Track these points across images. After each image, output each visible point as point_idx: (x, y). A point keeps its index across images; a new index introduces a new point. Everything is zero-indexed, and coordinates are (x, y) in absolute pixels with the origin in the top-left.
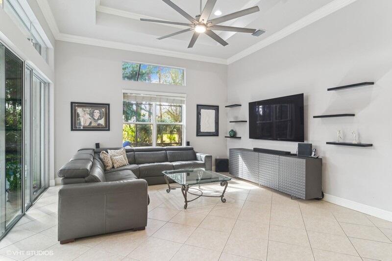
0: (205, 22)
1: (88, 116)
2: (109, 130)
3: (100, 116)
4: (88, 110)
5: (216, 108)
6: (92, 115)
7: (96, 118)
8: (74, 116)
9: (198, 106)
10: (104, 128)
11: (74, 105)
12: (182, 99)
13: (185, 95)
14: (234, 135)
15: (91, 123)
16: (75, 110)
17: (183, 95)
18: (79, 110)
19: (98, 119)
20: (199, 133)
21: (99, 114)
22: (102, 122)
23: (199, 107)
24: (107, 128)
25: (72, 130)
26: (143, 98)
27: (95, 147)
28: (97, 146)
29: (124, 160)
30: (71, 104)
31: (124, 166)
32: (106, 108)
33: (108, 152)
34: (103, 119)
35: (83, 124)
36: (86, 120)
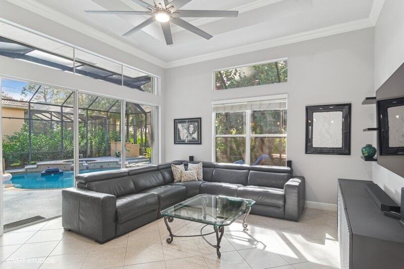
1: (185, 131)
2: (201, 144)
4: (185, 125)
5: (345, 108)
6: (188, 129)
7: (191, 132)
8: (176, 132)
9: (307, 108)
10: (196, 141)
11: (177, 122)
12: (282, 101)
13: (286, 96)
14: (372, 155)
15: (187, 137)
16: (177, 126)
17: (283, 97)
18: (180, 126)
19: (193, 133)
20: (310, 149)
21: (193, 129)
22: (195, 136)
23: (310, 110)
24: (198, 142)
25: (175, 143)
26: (232, 107)
27: (189, 160)
28: (192, 159)
29: (195, 174)
30: (174, 121)
31: (193, 181)
32: (198, 121)
33: (187, 165)
34: (196, 133)
35: (182, 138)
36: (184, 134)
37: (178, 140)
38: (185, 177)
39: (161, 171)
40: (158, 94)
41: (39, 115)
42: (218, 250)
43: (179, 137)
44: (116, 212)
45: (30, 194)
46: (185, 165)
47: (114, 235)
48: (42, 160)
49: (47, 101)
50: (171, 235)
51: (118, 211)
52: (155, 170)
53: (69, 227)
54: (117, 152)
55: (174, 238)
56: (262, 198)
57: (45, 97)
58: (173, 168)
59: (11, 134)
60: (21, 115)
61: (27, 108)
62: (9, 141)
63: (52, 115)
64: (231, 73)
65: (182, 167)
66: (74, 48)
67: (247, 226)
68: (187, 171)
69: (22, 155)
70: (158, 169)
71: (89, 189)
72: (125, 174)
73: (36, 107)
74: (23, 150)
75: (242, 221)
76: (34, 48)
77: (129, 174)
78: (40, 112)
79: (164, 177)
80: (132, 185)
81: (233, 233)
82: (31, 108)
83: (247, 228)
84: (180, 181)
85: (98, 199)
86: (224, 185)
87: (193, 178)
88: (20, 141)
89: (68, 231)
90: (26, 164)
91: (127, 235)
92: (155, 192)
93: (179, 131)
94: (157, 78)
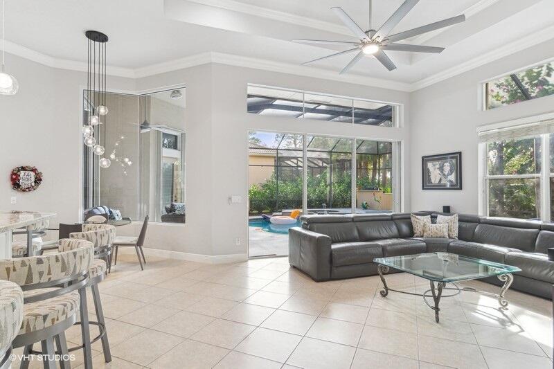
0: (380, 40)
1: (438, 172)
2: (461, 188)
3: (451, 170)
4: (438, 164)
6: (441, 169)
7: (446, 173)
8: (425, 173)
11: (425, 160)
15: (441, 179)
18: (430, 165)
19: (449, 174)
21: (449, 168)
22: (452, 177)
24: (458, 186)
25: (423, 189)
26: (513, 132)
27: (442, 211)
28: (447, 210)
29: (445, 230)
30: (423, 159)
31: (440, 237)
32: (457, 157)
33: (436, 217)
34: (454, 174)
35: (433, 181)
36: (435, 176)
37: (427, 184)
38: (429, 232)
39: (396, 221)
40: (400, 127)
41: (289, 162)
42: (437, 313)
43: (430, 180)
44: (331, 254)
45: (272, 237)
46: (432, 217)
47: (329, 278)
48: (287, 208)
49: (298, 146)
50: (386, 287)
51: (333, 253)
52: (387, 220)
53: (294, 264)
54: (364, 203)
55: (389, 291)
56: (550, 271)
57: (295, 142)
58: (413, 219)
59: (264, 182)
60: (272, 162)
61: (276, 155)
62: (262, 188)
63: (298, 160)
64: (539, 73)
65: (427, 219)
66: (304, 93)
67: (506, 305)
68: (434, 225)
69: (271, 202)
70: (392, 219)
71: (311, 230)
72: (349, 220)
73: (285, 154)
74: (272, 197)
75: (498, 295)
76: (275, 99)
77: (353, 220)
78: (289, 158)
79: (399, 230)
80: (356, 233)
81: (478, 308)
82: (279, 155)
83: (507, 307)
84: (422, 236)
85: (314, 237)
86: (486, 246)
87: (440, 234)
88: (269, 189)
89: (294, 267)
90: (274, 212)
91: (342, 281)
92: (380, 243)
93: (429, 172)
94: (400, 106)
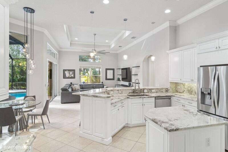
4: (68, 72)
5: (113, 70)
11: (64, 71)
12: (100, 67)
14: (119, 80)
15: (69, 76)
17: (100, 65)
18: (66, 72)
19: (71, 75)
20: (106, 79)
21: (72, 73)
22: (73, 76)
23: (107, 69)
24: (74, 77)
25: (64, 78)
26: (86, 67)
32: (74, 71)
36: (67, 75)
37: (65, 77)
93: (65, 74)
